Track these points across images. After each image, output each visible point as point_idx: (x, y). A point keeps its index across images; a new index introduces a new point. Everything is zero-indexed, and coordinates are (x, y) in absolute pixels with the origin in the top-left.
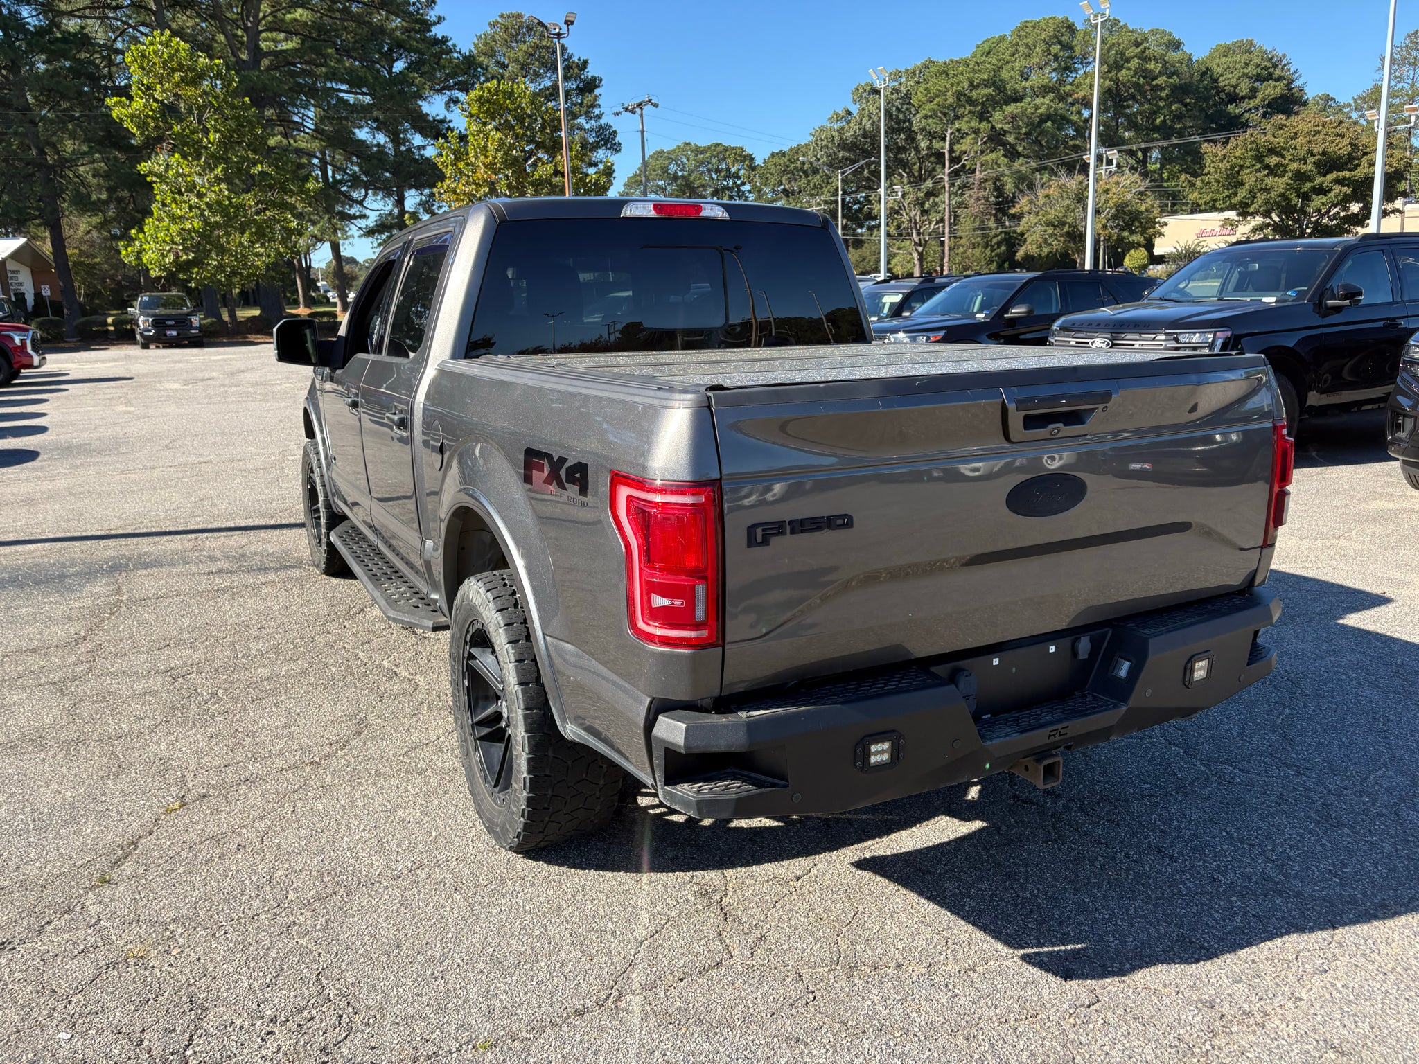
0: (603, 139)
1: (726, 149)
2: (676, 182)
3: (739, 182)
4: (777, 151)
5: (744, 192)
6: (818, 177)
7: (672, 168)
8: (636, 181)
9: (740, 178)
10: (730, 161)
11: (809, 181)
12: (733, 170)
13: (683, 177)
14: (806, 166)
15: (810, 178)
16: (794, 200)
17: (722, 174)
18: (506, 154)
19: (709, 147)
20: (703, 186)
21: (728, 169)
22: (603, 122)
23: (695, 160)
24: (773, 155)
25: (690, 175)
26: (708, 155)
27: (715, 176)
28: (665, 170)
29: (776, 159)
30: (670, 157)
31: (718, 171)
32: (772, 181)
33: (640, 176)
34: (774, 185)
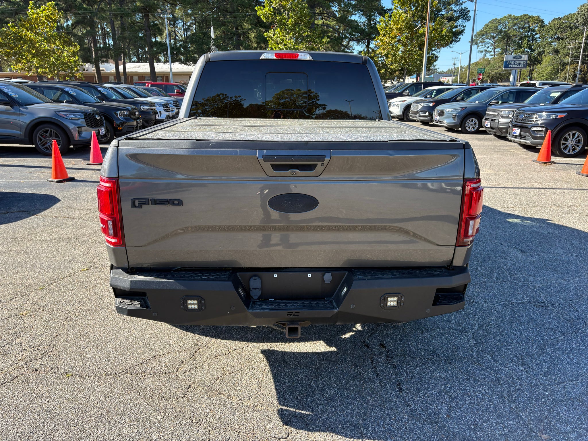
0: (462, 15)
1: (530, 17)
2: (501, 34)
3: (534, 33)
4: (557, 17)
5: (536, 39)
6: (578, 30)
7: (500, 27)
8: (481, 34)
9: (535, 31)
10: (531, 23)
11: (572, 32)
12: (532, 27)
13: (505, 31)
14: (572, 25)
15: (573, 31)
16: (562, 42)
17: (526, 30)
18: (407, 23)
19: (521, 17)
20: (514, 35)
21: (529, 27)
22: (463, 6)
23: (512, 23)
24: (554, 20)
25: (508, 30)
26: (520, 20)
27: (521, 31)
28: (496, 28)
29: (556, 22)
30: (500, 21)
31: (524, 28)
32: (552, 33)
33: (483, 31)
34: (553, 35)
